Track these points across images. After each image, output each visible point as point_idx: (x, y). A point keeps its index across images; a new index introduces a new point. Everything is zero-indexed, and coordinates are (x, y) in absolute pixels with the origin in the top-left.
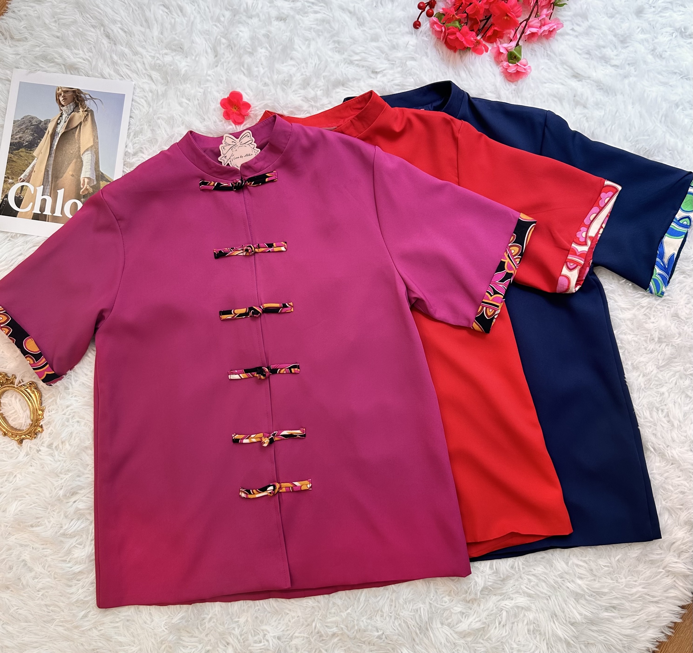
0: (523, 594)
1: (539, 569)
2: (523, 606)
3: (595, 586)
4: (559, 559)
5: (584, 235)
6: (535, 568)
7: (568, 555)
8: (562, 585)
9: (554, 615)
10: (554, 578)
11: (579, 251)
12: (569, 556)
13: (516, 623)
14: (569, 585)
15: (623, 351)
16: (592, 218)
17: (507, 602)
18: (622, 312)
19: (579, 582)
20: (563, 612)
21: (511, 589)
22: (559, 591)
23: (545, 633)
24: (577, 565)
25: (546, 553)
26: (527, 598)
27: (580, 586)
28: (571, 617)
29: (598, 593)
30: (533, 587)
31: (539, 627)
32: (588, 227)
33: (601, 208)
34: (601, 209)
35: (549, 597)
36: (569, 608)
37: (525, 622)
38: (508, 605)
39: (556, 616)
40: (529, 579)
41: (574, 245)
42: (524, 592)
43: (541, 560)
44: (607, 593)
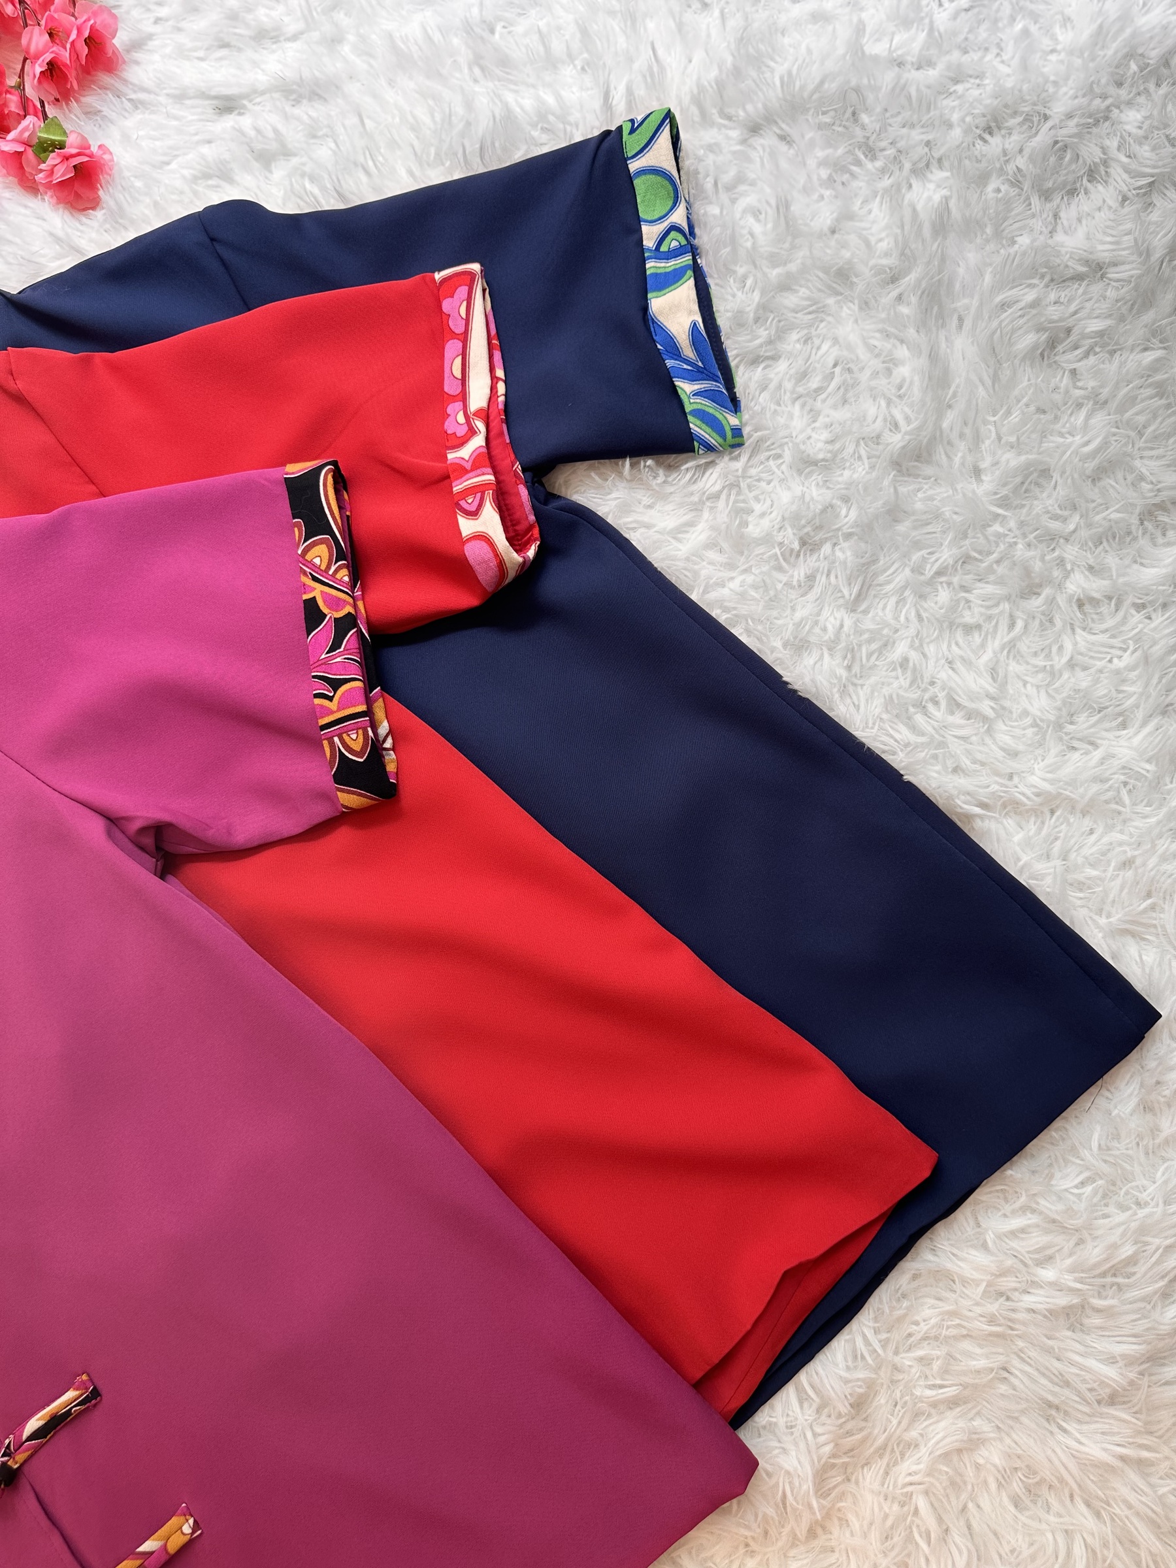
0: (933, 1411)
1: (927, 1312)
2: (957, 1445)
3: (1093, 1261)
4: (955, 1251)
5: (461, 418)
6: (917, 1318)
7: (972, 1222)
8: (1014, 1316)
9: (1051, 1410)
10: (978, 1310)
11: (467, 458)
12: (979, 1226)
13: (970, 1505)
14: (1029, 1300)
15: (743, 625)
16: (457, 372)
17: (907, 1465)
18: (679, 540)
19: (1048, 1274)
20: (1067, 1384)
21: (895, 1422)
22: (1019, 1336)
23: (1061, 1480)
24: (1013, 1234)
25: (913, 1260)
26: (950, 1415)
27: (1057, 1286)
28: (1095, 1385)
29: (1115, 1271)
30: (945, 1371)
31: (1035, 1473)
32: (463, 397)
33: (462, 337)
34: (465, 338)
35: (1005, 1369)
36: (1072, 1363)
37: (993, 1486)
38: (916, 1473)
39: (1057, 1408)
40: (921, 1359)
41: (451, 456)
42: (934, 1405)
43: (915, 1284)
44: (1136, 1254)
